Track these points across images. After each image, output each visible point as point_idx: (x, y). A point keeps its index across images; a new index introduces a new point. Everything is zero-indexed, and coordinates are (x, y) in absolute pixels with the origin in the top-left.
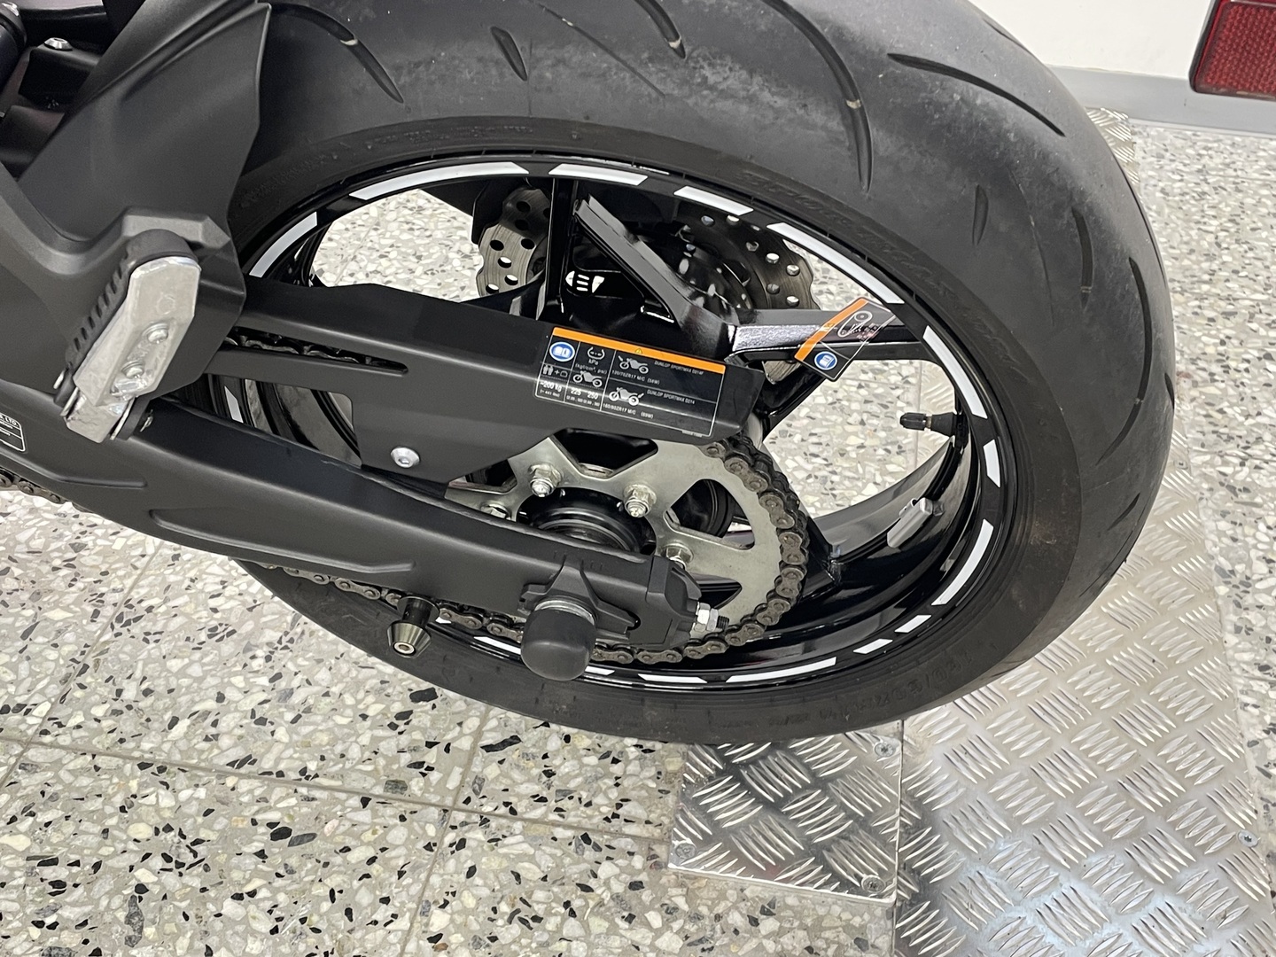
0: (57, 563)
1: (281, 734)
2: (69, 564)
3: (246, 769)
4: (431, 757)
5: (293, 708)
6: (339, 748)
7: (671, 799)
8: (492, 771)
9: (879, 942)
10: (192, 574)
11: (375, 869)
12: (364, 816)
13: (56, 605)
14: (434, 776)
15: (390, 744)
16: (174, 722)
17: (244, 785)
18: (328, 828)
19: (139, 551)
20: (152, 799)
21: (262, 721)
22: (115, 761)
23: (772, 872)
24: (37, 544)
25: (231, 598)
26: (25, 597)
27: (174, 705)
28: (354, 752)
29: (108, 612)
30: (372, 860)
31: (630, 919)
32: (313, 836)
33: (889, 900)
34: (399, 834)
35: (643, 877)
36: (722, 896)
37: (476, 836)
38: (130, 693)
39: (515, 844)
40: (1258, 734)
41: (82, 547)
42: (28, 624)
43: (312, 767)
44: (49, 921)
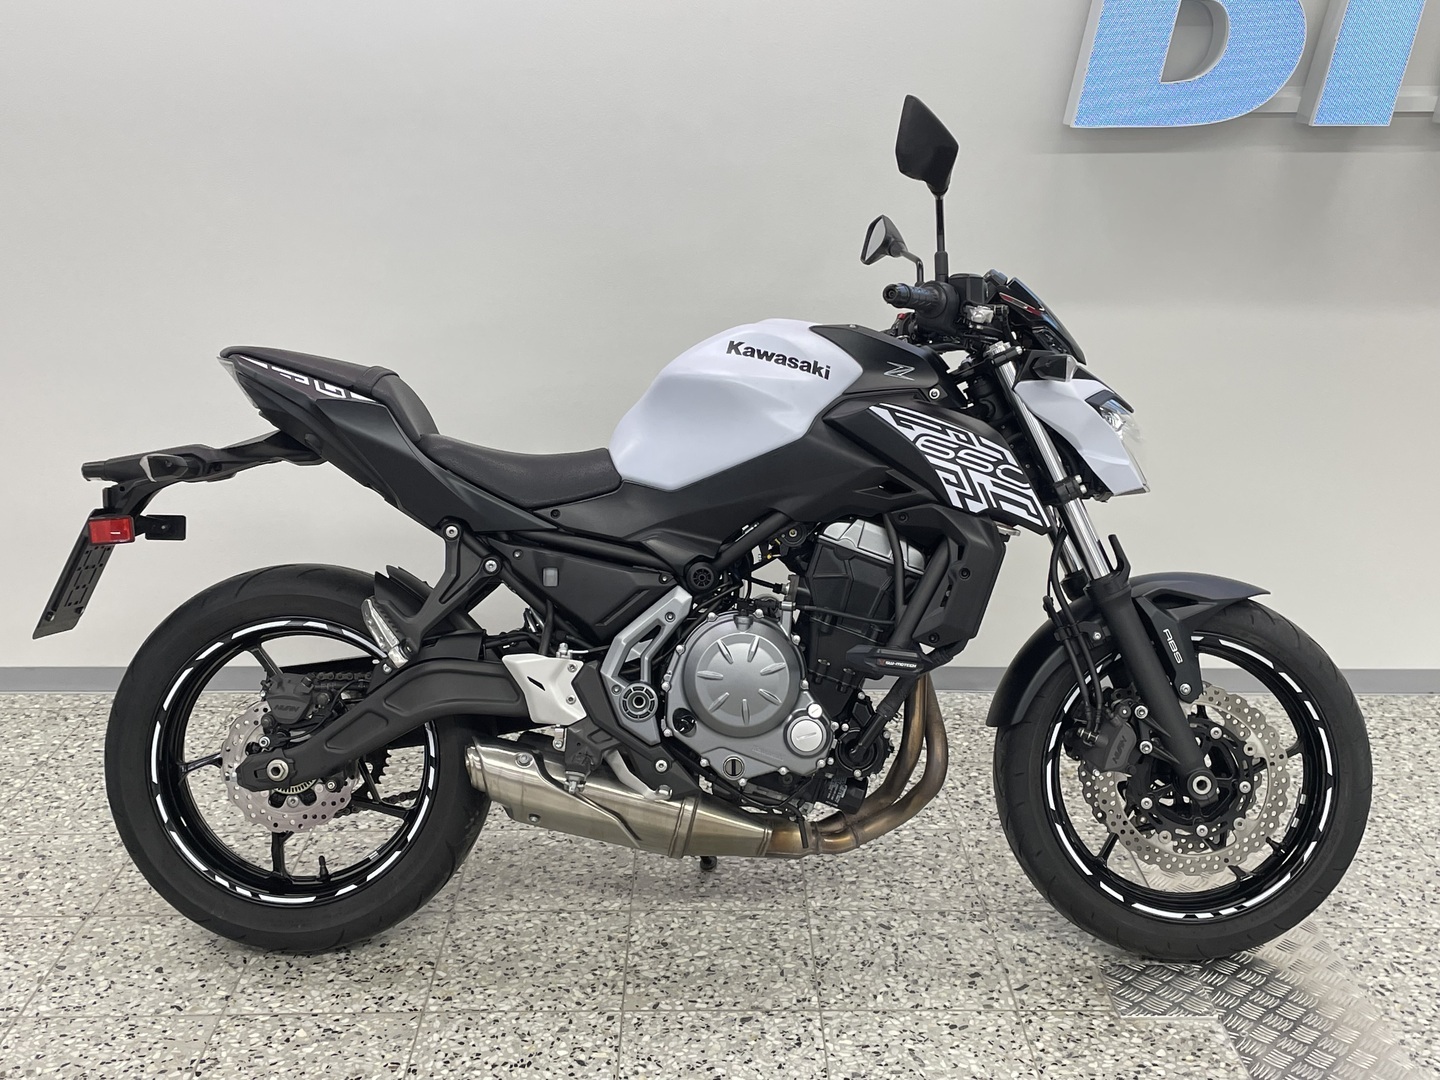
0: (770, 947)
1: (924, 995)
2: (776, 947)
3: (919, 1008)
4: (995, 995)
5: (922, 986)
6: (954, 997)
7: (1106, 997)
8: (1025, 997)
9: (1219, 1030)
10: (835, 944)
11: (1000, 1033)
12: (982, 1017)
13: (785, 963)
14: (1002, 1002)
15: (974, 993)
16: (875, 997)
17: (924, 1014)
18: (971, 1022)
19: (803, 939)
20: (889, 1023)
21: (912, 992)
22: (863, 1013)
23: (1164, 1014)
24: (754, 941)
25: (860, 951)
26: (768, 961)
27: (870, 991)
28: (960, 997)
29: (810, 962)
30: (998, 1031)
31: (1116, 1035)
32: (967, 1026)
33: (1216, 1016)
34: (1001, 1021)
35: (1112, 1022)
36: (1148, 1025)
37: (1033, 1018)
38: (847, 989)
39: (1052, 1019)
40: (1337, 946)
41: (775, 940)
42: (779, 971)
43: (947, 1004)
44: (883, 1063)
